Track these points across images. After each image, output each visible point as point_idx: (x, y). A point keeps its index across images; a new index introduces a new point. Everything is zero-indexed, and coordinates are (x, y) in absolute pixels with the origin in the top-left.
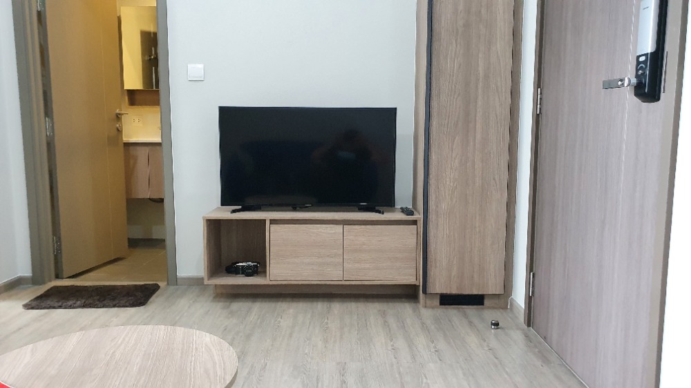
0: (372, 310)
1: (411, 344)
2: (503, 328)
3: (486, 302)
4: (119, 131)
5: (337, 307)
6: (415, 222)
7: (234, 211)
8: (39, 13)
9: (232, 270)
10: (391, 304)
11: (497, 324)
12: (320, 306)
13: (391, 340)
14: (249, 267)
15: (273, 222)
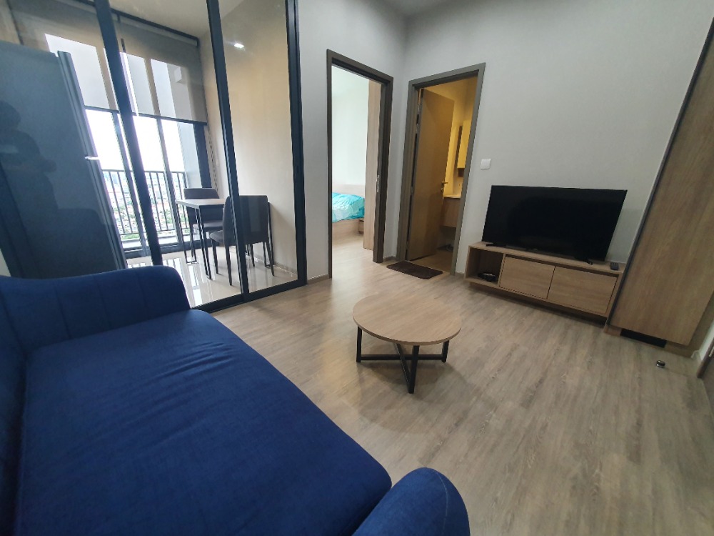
0: (561, 323)
1: (573, 351)
2: (667, 369)
3: (667, 346)
4: (442, 191)
5: (537, 313)
6: (617, 276)
7: (487, 245)
8: (418, 116)
9: (481, 276)
10: (579, 323)
11: (662, 365)
12: (526, 309)
13: (560, 344)
14: (490, 277)
15: (507, 255)
